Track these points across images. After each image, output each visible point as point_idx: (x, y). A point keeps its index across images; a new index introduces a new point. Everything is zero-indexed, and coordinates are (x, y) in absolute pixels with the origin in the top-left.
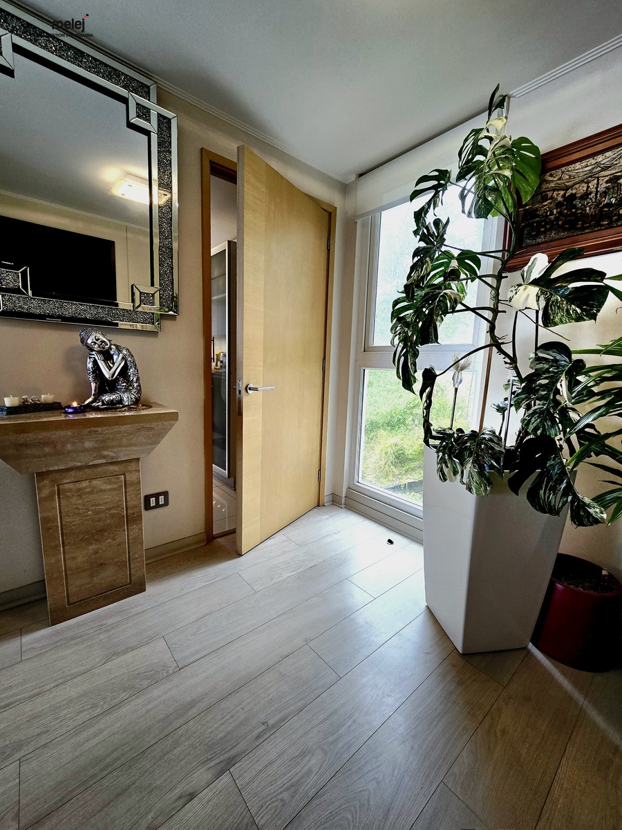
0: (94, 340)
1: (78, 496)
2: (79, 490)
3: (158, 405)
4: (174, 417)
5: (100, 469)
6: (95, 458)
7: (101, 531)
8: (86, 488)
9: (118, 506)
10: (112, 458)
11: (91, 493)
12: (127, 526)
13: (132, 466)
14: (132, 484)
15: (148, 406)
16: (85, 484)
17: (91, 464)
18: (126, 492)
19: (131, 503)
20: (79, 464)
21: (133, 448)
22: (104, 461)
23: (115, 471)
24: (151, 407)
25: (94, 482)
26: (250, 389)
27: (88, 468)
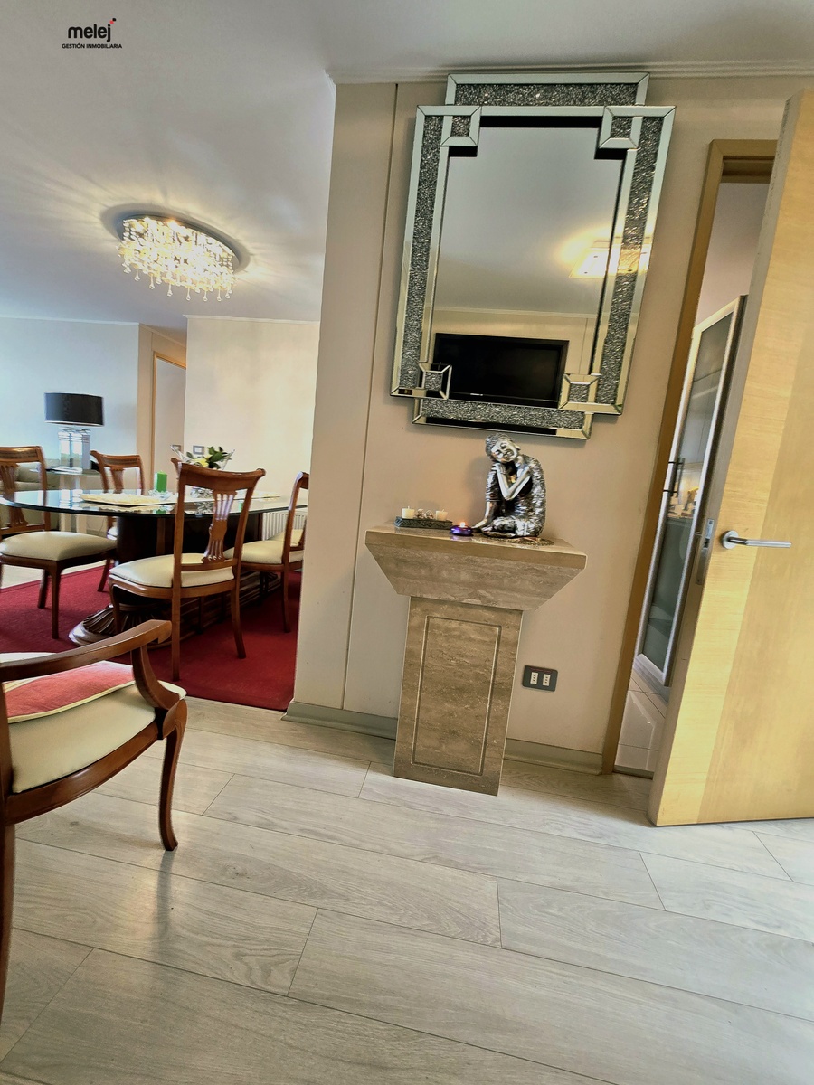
0: (500, 449)
1: (446, 636)
2: (448, 630)
3: (563, 543)
4: (579, 562)
5: (473, 612)
6: (471, 596)
7: (461, 690)
8: (454, 629)
9: (485, 667)
10: (489, 601)
11: (459, 637)
12: (491, 698)
13: (511, 619)
14: (507, 643)
15: (549, 541)
16: (454, 625)
17: (464, 602)
18: (497, 651)
19: (501, 668)
20: (453, 599)
21: (516, 594)
22: (479, 602)
23: (490, 619)
24: (552, 543)
25: (464, 626)
26: (729, 540)
27: (462, 606)
